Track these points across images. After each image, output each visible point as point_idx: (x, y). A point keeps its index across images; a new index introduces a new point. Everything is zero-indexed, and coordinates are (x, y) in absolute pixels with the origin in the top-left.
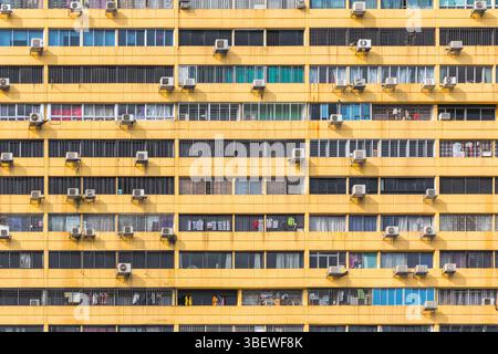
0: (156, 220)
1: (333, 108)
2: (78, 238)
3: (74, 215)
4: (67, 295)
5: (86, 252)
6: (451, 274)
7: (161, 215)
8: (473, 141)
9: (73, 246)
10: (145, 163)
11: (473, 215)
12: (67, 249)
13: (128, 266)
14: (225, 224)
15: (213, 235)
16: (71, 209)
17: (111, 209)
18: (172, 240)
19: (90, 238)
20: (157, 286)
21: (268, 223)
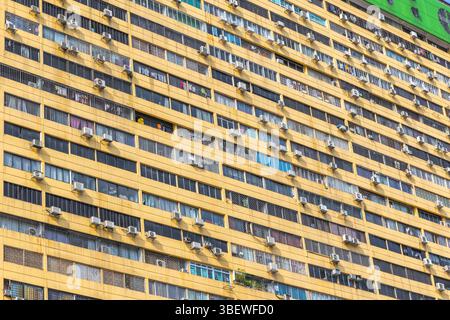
0: (117, 58)
1: (219, 31)
2: (65, 50)
3: (61, 33)
4: (57, 87)
5: (70, 62)
6: (298, 157)
7: (121, 56)
8: (297, 82)
9: (61, 54)
10: (109, 18)
11: (304, 125)
12: (56, 55)
13: (103, 82)
14: (163, 77)
15: (156, 82)
16: (59, 28)
17: (87, 39)
18: (130, 75)
19: (74, 53)
20: (121, 103)
21: (190, 86)
